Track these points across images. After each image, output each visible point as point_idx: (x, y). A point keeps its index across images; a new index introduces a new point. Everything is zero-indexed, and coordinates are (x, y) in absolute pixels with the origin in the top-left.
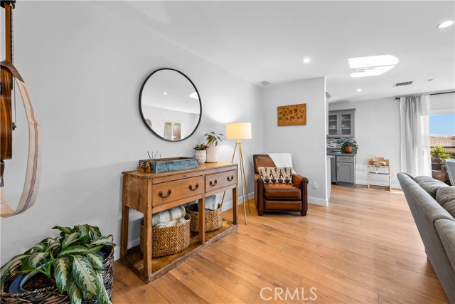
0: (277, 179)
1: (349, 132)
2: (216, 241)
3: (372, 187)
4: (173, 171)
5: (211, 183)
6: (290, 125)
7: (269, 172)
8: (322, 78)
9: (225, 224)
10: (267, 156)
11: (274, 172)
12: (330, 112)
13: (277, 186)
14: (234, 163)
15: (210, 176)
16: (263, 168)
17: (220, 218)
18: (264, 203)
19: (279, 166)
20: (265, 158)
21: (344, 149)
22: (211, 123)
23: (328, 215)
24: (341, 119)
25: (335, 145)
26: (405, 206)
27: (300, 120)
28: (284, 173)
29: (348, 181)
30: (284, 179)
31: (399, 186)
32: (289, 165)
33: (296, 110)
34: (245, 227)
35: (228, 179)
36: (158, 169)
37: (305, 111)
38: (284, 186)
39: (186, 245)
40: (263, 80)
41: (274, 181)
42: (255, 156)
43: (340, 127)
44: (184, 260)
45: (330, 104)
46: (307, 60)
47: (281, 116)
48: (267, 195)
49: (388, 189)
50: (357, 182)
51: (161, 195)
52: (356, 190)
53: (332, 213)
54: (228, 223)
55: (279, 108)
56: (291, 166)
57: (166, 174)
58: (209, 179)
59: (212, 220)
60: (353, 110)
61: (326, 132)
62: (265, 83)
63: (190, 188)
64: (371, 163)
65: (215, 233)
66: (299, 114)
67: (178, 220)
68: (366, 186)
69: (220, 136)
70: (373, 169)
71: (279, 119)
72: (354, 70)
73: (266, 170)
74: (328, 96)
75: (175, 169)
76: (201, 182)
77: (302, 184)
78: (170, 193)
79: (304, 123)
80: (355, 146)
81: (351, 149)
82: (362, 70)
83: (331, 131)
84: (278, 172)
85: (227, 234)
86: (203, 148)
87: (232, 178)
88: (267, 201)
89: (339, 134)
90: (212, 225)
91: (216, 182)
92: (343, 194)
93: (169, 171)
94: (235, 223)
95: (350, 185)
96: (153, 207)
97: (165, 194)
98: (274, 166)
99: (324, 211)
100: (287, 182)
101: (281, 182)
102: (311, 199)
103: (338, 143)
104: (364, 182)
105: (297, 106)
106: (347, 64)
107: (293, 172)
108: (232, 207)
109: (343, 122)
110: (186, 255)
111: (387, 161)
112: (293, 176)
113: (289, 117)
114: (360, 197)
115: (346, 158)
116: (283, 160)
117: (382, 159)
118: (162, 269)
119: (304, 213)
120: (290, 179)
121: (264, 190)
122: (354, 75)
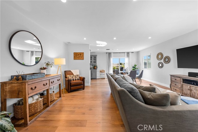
0: (74, 79)
1: (95, 62)
2: (54, 104)
3: (101, 78)
4: (34, 79)
5: (52, 82)
6: (78, 59)
7: (71, 77)
8: (89, 45)
9: (56, 98)
10: (70, 71)
11: (73, 77)
12: (91, 55)
13: (74, 81)
14: (58, 74)
15: (51, 80)
16: (69, 76)
17: (54, 96)
18: (71, 88)
19: (74, 74)
20: (69, 72)
21: (94, 67)
22: (47, 58)
23: (90, 88)
24: (94, 58)
25: (91, 66)
26: (108, 82)
27: (82, 58)
28: (77, 77)
29: (95, 78)
30: (77, 79)
31: (107, 77)
32: (78, 74)
33: (80, 54)
34: (64, 97)
35: (58, 80)
36: (28, 78)
37: (83, 55)
38: (77, 81)
39: (42, 108)
40: (69, 42)
41: (73, 80)
42: (65, 72)
43: (93, 60)
44: (42, 114)
45: (91, 53)
46: (85, 39)
47: (75, 56)
48: (72, 85)
49: (104, 78)
50: (97, 78)
51: (32, 89)
52: (97, 80)
53: (91, 87)
54: (58, 97)
55: (74, 53)
56: (79, 74)
57: (32, 80)
58: (51, 81)
59: (51, 97)
60: (96, 55)
61: (90, 63)
62: (69, 43)
63: (44, 85)
64: (101, 72)
65: (53, 102)
66: (82, 56)
67: (37, 99)
68: (99, 79)
69: (52, 64)
70: (101, 73)
71: (74, 57)
72: (97, 44)
73: (70, 76)
74: (90, 51)
75: (35, 78)
76: (48, 82)
77: (83, 79)
78: (35, 87)
79: (83, 59)
80: (97, 67)
81: (96, 67)
82: (99, 44)
83: (91, 62)
84: (75, 77)
85: (58, 101)
86: (44, 69)
87: (59, 80)
88: (72, 87)
89: (93, 63)
90: (51, 99)
91: (53, 82)
92: (94, 82)
93: (32, 79)
94: (60, 97)
95: (95, 79)
96: (28, 94)
97: (33, 88)
98: (73, 74)
99: (89, 87)
100: (78, 79)
101: (76, 80)
102: (86, 84)
103: (92, 66)
104: (99, 78)
105: (81, 53)
106: (96, 42)
107: (80, 76)
108: (59, 91)
109: (94, 59)
110: (43, 112)
111: (104, 71)
112: (80, 77)
113: (78, 57)
114: (98, 82)
115: (94, 70)
116: (76, 72)
117: (103, 70)
118: (33, 119)
119: (84, 89)
120: (79, 78)
121: (71, 83)
122: (97, 45)
